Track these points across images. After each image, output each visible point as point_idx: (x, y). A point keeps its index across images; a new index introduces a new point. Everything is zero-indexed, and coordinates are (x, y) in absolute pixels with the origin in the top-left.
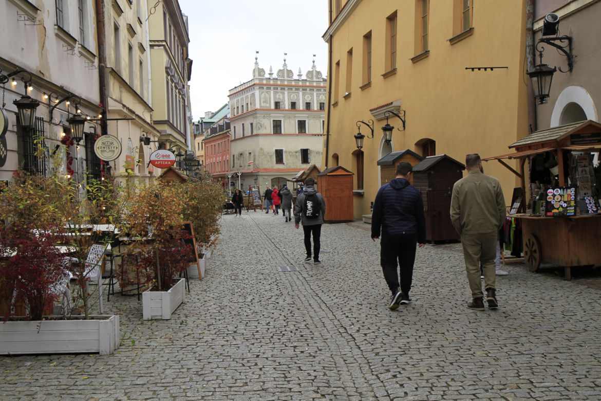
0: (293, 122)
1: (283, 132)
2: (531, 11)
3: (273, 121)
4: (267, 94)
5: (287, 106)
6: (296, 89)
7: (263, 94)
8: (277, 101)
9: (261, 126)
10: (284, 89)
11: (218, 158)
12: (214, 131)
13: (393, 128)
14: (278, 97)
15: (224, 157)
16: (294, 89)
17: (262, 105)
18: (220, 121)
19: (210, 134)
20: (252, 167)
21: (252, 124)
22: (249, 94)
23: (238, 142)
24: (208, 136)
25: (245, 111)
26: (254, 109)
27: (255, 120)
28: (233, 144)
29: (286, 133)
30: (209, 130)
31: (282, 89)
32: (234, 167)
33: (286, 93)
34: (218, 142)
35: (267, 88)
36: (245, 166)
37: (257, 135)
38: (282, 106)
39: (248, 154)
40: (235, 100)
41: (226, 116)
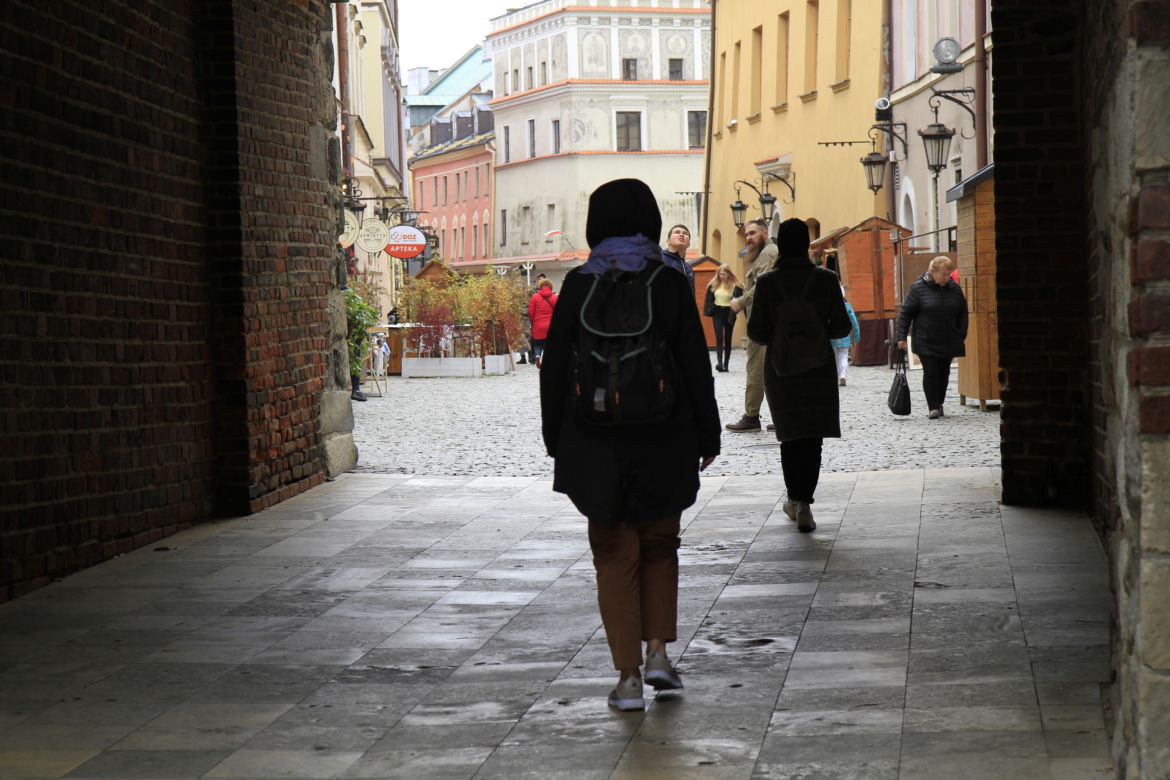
0: (673, 116)
1: (645, 147)
2: (888, 80)
3: (618, 113)
4: (600, 38)
5: (658, 70)
6: (685, 22)
7: (589, 36)
8: (628, 56)
9: (583, 130)
10: (650, 21)
11: (456, 218)
12: (441, 133)
13: (775, 199)
14: (630, 44)
15: (476, 215)
16: (677, 21)
17: (587, 67)
18: (459, 101)
19: (428, 143)
20: (556, 245)
21: (556, 123)
22: (549, 36)
23: (518, 173)
24: (422, 148)
25: (537, 84)
26: (562, 79)
27: (566, 112)
28: (502, 179)
29: (656, 147)
30: (427, 132)
31: (642, 21)
32: (504, 244)
33: (655, 32)
34: (456, 170)
35: (600, 19)
36: (535, 243)
37: (571, 155)
38: (642, 71)
39: (546, 208)
40: (509, 49)
41: (478, 87)
